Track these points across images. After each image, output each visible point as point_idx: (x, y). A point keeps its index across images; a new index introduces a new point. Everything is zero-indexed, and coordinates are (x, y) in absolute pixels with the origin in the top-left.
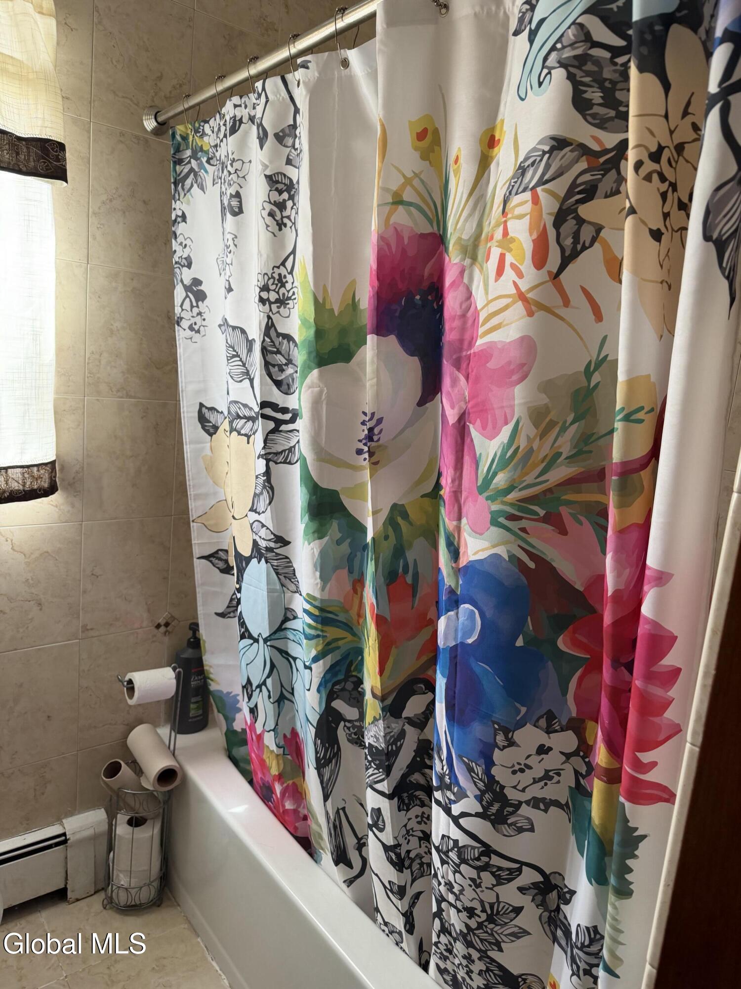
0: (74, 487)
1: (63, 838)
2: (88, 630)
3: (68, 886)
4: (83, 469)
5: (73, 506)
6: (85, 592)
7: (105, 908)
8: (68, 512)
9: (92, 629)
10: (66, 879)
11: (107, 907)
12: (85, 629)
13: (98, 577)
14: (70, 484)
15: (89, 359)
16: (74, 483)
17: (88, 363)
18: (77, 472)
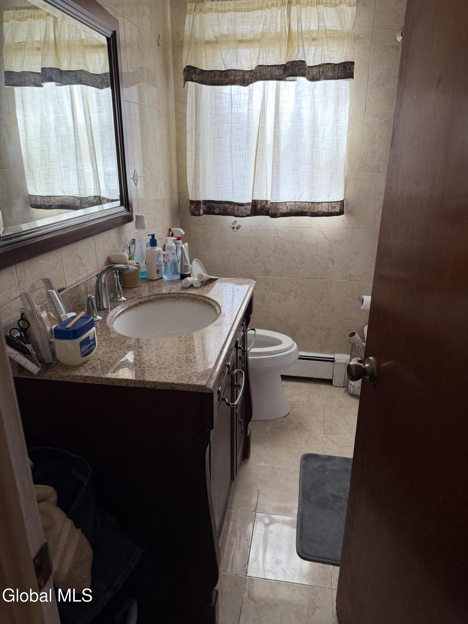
0: (350, 213)
1: (333, 360)
2: (352, 277)
3: (333, 379)
4: (355, 205)
5: (350, 221)
6: (352, 260)
7: (345, 392)
8: (348, 224)
9: (353, 277)
10: (333, 376)
11: (346, 392)
12: (350, 276)
13: (358, 254)
14: (349, 212)
15: (362, 155)
16: (351, 211)
17: (362, 158)
18: (353, 207)
